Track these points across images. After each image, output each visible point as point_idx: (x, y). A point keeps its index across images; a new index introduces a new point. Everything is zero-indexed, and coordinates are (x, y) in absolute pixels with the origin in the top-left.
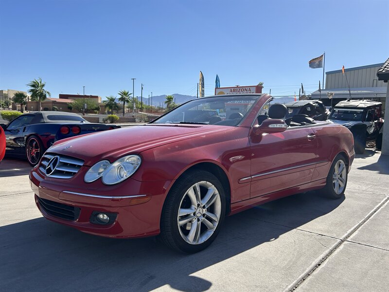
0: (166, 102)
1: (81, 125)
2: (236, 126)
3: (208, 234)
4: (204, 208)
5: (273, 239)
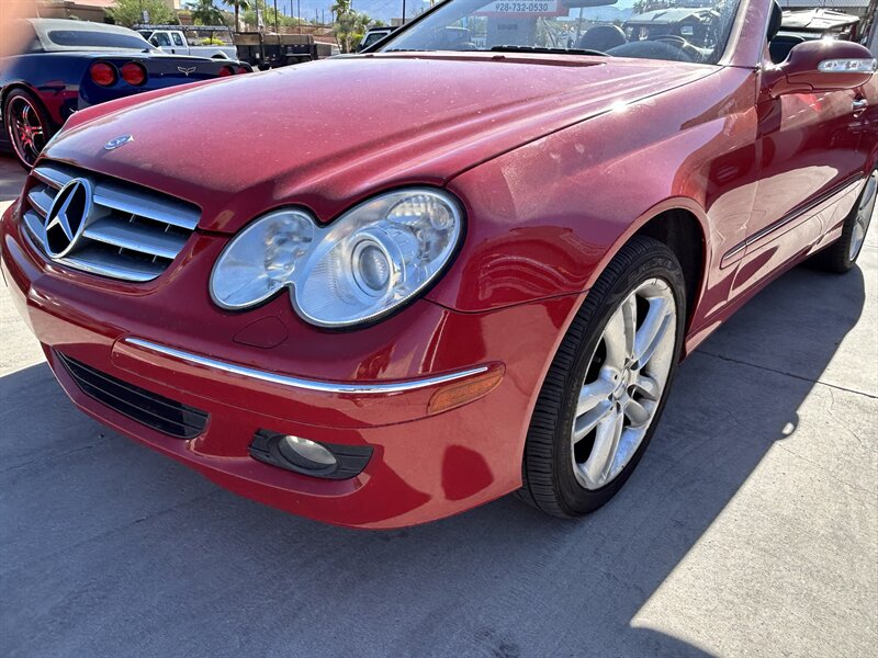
0: (335, 8)
1: (145, 60)
2: (715, 64)
3: (629, 443)
4: (635, 367)
5: (789, 428)
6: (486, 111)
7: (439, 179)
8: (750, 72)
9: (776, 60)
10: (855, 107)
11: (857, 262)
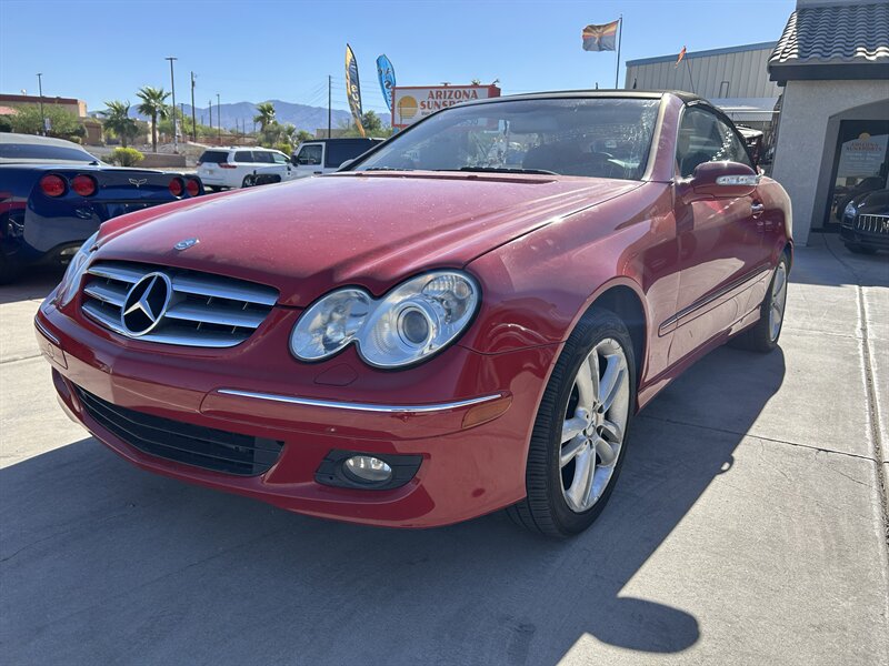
0: (257, 120)
1: (94, 172)
2: (639, 180)
3: (601, 479)
4: (600, 410)
5: (726, 466)
6: (476, 218)
7: (459, 264)
8: (666, 186)
9: (685, 177)
10: (754, 210)
11: (778, 343)
